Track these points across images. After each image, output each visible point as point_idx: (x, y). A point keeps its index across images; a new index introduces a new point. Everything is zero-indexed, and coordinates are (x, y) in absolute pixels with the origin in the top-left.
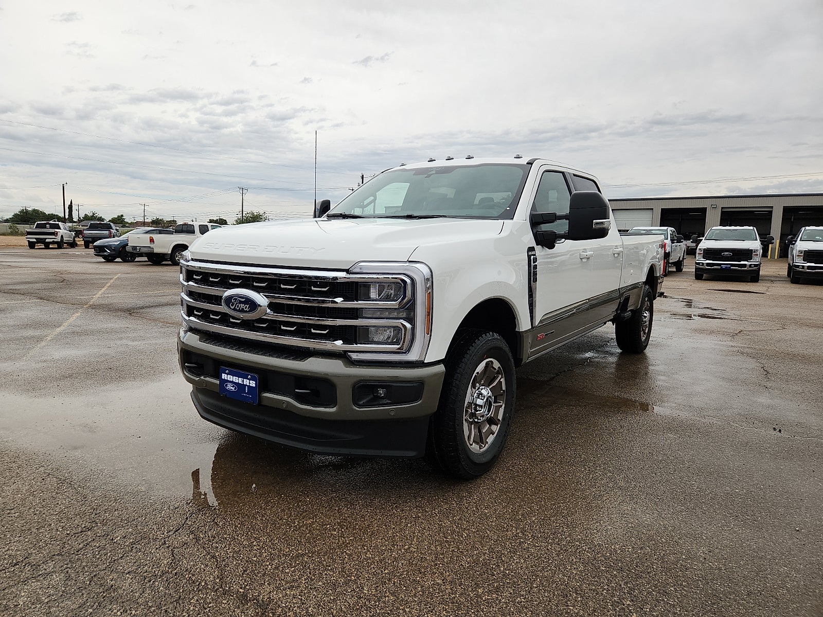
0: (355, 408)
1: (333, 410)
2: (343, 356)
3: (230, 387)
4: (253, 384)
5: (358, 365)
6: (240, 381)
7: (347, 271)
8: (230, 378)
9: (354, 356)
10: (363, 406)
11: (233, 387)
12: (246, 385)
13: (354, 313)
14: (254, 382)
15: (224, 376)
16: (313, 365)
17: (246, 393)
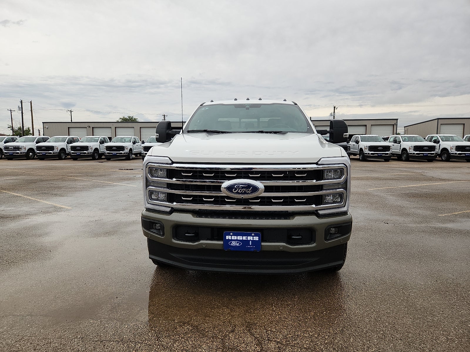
0: (326, 242)
1: (314, 245)
2: (315, 213)
3: (234, 244)
4: (256, 238)
5: (323, 217)
6: (244, 238)
7: (317, 164)
8: (235, 238)
9: (321, 212)
10: (330, 239)
11: (238, 243)
12: (250, 240)
13: (320, 188)
14: (258, 237)
15: (228, 237)
16: (298, 221)
17: (251, 246)
